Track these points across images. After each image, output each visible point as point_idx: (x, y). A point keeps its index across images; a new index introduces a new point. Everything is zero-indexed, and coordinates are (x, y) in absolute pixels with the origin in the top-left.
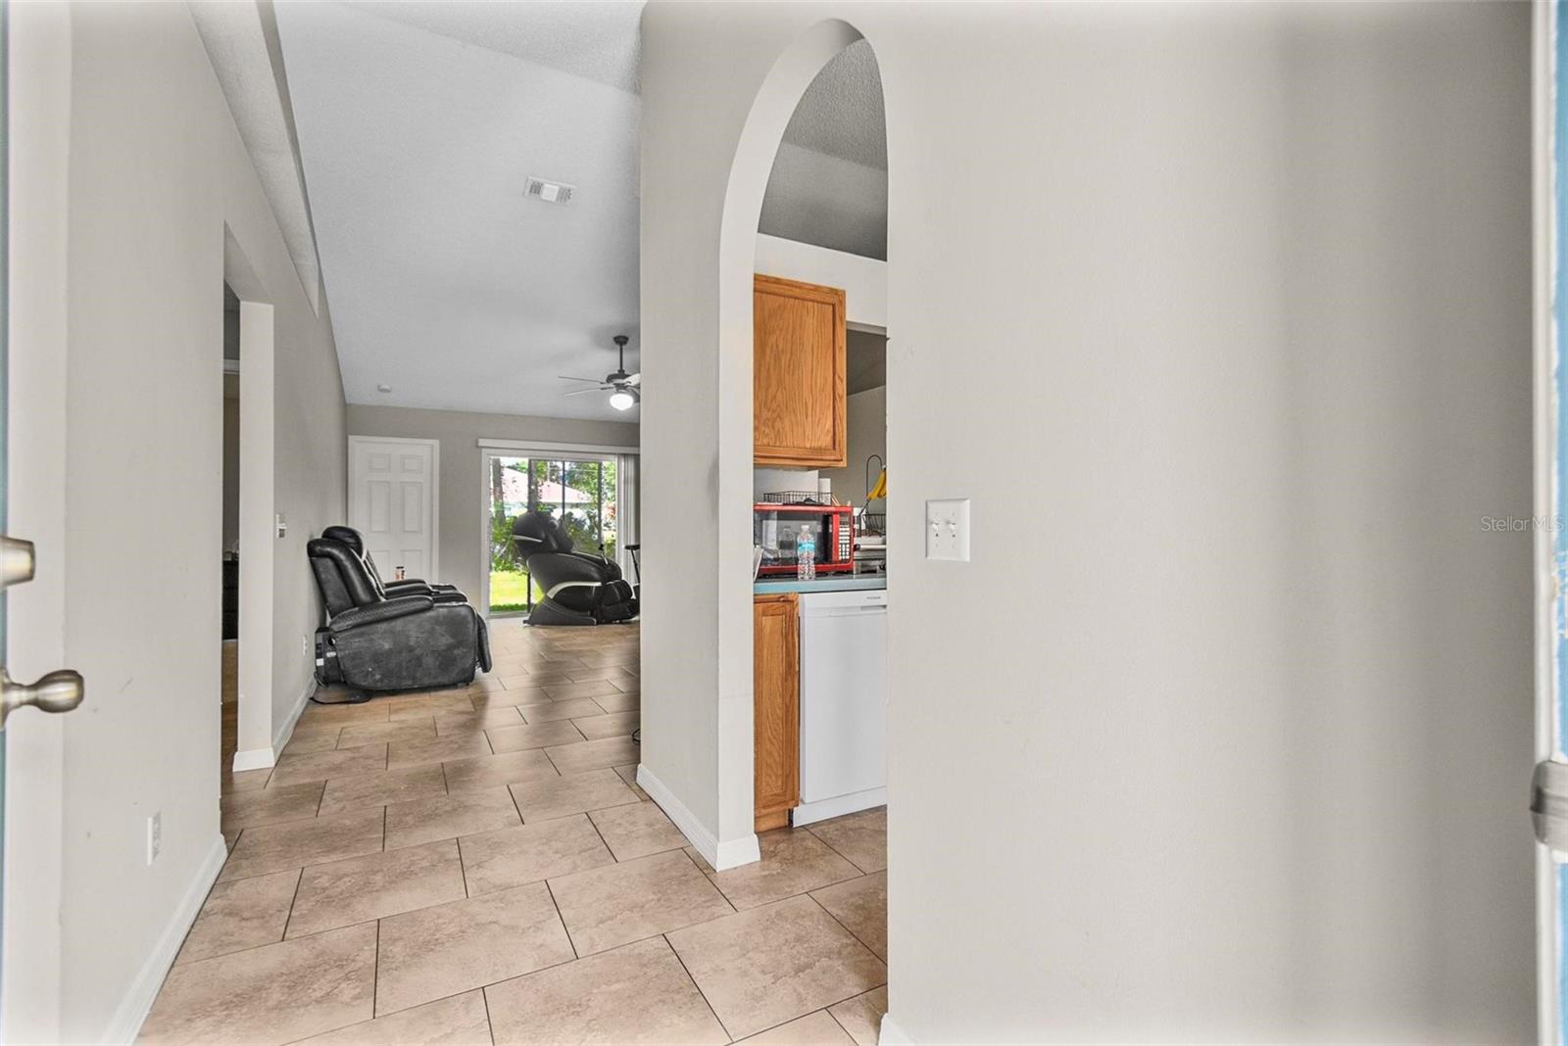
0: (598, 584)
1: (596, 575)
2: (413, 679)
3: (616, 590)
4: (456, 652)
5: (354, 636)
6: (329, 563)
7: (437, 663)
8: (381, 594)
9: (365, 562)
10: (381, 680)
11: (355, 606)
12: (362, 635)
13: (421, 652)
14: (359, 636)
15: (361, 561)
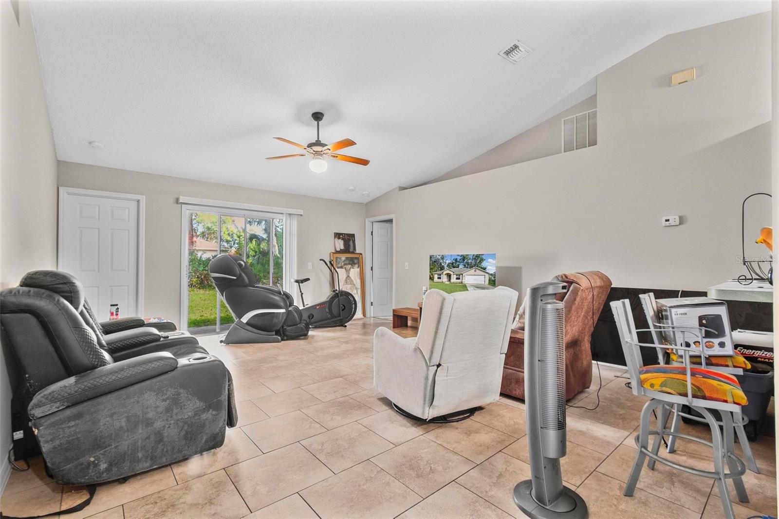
0: (283, 311)
1: (282, 304)
2: (152, 459)
3: (295, 314)
4: (204, 416)
5: (69, 419)
6: (32, 320)
7: (183, 433)
8: (102, 346)
9: (82, 314)
10: (108, 470)
11: (70, 375)
12: (79, 416)
13: (162, 424)
14: (74, 419)
15: (77, 314)
